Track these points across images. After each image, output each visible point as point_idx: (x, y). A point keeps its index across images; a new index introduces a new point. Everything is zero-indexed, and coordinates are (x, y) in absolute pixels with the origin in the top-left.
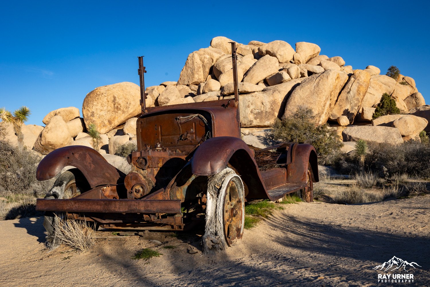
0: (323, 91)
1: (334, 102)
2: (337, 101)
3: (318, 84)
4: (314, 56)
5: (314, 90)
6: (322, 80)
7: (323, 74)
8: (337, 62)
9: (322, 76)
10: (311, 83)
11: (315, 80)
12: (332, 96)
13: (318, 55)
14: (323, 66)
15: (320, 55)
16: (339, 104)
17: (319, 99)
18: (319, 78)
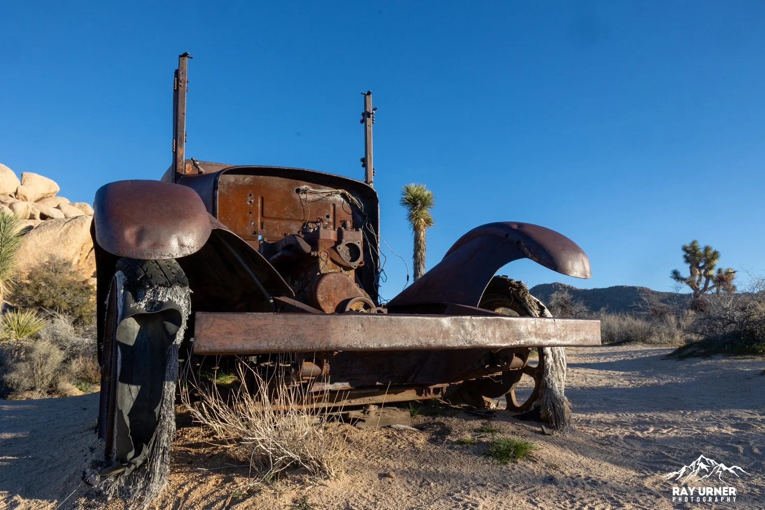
0: (73, 241)
1: (84, 258)
2: (87, 257)
3: (67, 231)
4: (49, 195)
5: (60, 238)
6: (73, 227)
7: (75, 220)
8: (84, 209)
9: (74, 222)
10: (56, 229)
11: (62, 225)
12: (84, 250)
13: (54, 196)
14: (62, 210)
15: (56, 196)
16: (88, 262)
17: (65, 251)
18: (69, 224)
